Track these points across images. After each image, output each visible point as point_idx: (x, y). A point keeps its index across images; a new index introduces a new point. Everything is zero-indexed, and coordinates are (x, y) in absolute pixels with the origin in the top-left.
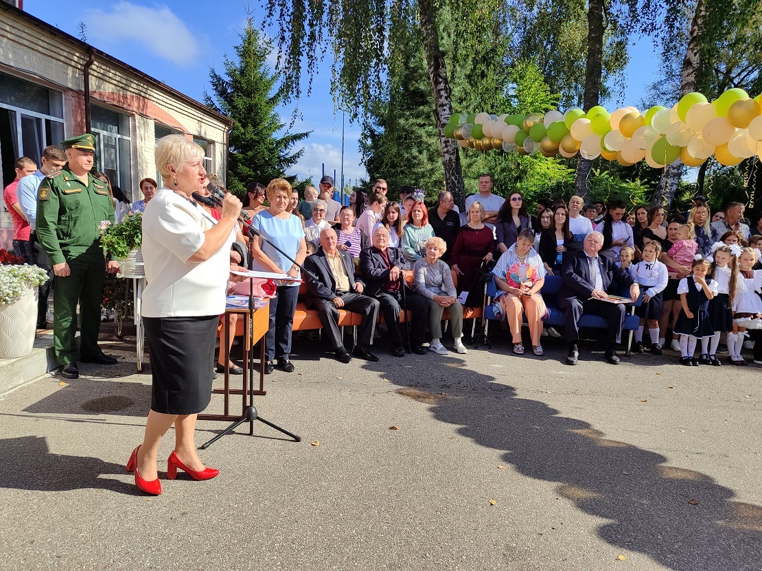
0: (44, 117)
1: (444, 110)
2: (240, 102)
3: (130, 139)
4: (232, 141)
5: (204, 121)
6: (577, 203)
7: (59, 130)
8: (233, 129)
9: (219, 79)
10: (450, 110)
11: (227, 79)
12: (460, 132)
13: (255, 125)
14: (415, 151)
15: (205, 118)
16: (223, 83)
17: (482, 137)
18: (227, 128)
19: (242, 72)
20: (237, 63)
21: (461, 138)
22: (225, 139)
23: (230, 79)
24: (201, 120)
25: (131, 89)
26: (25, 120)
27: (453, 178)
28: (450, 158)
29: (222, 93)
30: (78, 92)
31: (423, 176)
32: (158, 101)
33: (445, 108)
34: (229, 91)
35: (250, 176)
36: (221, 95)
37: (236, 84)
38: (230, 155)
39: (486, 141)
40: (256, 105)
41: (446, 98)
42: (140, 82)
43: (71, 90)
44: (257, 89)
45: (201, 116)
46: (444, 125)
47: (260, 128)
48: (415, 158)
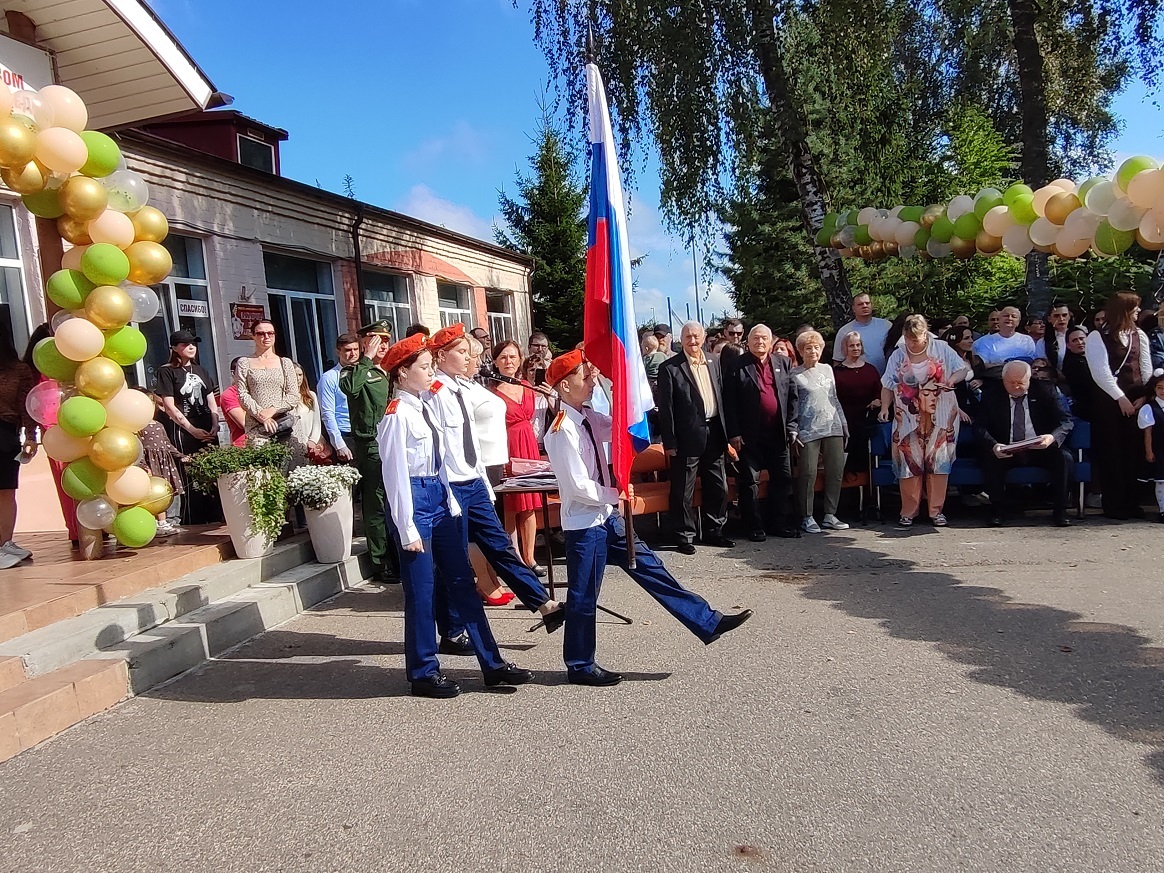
0: (313, 296)
1: (815, 210)
2: (541, 232)
3: (408, 306)
4: (535, 286)
5: (494, 266)
6: (1013, 316)
7: (330, 311)
8: (537, 269)
9: (512, 205)
10: (822, 208)
11: (522, 202)
12: (839, 238)
13: (565, 259)
14: (789, 268)
15: (496, 261)
16: (517, 209)
17: (869, 241)
18: (528, 270)
19: (542, 190)
20: (534, 178)
21: (840, 246)
22: (527, 285)
23: (527, 202)
24: (491, 265)
25: (403, 243)
26: (295, 303)
27: (838, 301)
28: (831, 274)
29: (518, 222)
30: (348, 260)
31: (806, 299)
32: (439, 252)
33: (815, 207)
34: (526, 218)
35: (563, 331)
36: (516, 226)
37: (536, 209)
38: (534, 305)
39: (876, 246)
40: (564, 231)
41: (815, 194)
42: (413, 231)
43: (341, 259)
44: (564, 210)
45: (492, 260)
46: (817, 230)
47: (573, 262)
48: (790, 276)
